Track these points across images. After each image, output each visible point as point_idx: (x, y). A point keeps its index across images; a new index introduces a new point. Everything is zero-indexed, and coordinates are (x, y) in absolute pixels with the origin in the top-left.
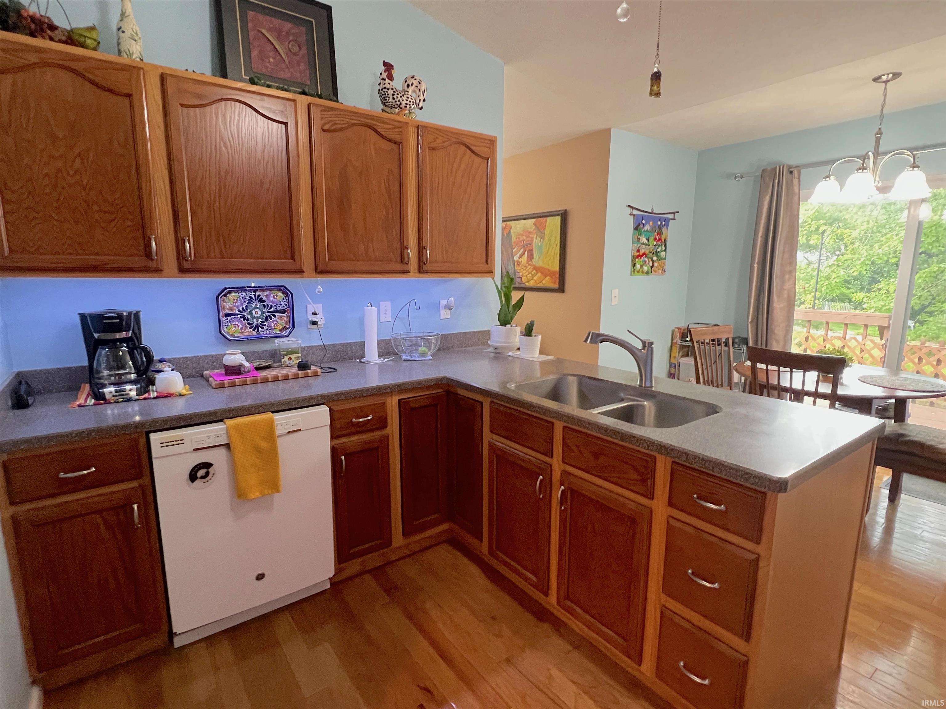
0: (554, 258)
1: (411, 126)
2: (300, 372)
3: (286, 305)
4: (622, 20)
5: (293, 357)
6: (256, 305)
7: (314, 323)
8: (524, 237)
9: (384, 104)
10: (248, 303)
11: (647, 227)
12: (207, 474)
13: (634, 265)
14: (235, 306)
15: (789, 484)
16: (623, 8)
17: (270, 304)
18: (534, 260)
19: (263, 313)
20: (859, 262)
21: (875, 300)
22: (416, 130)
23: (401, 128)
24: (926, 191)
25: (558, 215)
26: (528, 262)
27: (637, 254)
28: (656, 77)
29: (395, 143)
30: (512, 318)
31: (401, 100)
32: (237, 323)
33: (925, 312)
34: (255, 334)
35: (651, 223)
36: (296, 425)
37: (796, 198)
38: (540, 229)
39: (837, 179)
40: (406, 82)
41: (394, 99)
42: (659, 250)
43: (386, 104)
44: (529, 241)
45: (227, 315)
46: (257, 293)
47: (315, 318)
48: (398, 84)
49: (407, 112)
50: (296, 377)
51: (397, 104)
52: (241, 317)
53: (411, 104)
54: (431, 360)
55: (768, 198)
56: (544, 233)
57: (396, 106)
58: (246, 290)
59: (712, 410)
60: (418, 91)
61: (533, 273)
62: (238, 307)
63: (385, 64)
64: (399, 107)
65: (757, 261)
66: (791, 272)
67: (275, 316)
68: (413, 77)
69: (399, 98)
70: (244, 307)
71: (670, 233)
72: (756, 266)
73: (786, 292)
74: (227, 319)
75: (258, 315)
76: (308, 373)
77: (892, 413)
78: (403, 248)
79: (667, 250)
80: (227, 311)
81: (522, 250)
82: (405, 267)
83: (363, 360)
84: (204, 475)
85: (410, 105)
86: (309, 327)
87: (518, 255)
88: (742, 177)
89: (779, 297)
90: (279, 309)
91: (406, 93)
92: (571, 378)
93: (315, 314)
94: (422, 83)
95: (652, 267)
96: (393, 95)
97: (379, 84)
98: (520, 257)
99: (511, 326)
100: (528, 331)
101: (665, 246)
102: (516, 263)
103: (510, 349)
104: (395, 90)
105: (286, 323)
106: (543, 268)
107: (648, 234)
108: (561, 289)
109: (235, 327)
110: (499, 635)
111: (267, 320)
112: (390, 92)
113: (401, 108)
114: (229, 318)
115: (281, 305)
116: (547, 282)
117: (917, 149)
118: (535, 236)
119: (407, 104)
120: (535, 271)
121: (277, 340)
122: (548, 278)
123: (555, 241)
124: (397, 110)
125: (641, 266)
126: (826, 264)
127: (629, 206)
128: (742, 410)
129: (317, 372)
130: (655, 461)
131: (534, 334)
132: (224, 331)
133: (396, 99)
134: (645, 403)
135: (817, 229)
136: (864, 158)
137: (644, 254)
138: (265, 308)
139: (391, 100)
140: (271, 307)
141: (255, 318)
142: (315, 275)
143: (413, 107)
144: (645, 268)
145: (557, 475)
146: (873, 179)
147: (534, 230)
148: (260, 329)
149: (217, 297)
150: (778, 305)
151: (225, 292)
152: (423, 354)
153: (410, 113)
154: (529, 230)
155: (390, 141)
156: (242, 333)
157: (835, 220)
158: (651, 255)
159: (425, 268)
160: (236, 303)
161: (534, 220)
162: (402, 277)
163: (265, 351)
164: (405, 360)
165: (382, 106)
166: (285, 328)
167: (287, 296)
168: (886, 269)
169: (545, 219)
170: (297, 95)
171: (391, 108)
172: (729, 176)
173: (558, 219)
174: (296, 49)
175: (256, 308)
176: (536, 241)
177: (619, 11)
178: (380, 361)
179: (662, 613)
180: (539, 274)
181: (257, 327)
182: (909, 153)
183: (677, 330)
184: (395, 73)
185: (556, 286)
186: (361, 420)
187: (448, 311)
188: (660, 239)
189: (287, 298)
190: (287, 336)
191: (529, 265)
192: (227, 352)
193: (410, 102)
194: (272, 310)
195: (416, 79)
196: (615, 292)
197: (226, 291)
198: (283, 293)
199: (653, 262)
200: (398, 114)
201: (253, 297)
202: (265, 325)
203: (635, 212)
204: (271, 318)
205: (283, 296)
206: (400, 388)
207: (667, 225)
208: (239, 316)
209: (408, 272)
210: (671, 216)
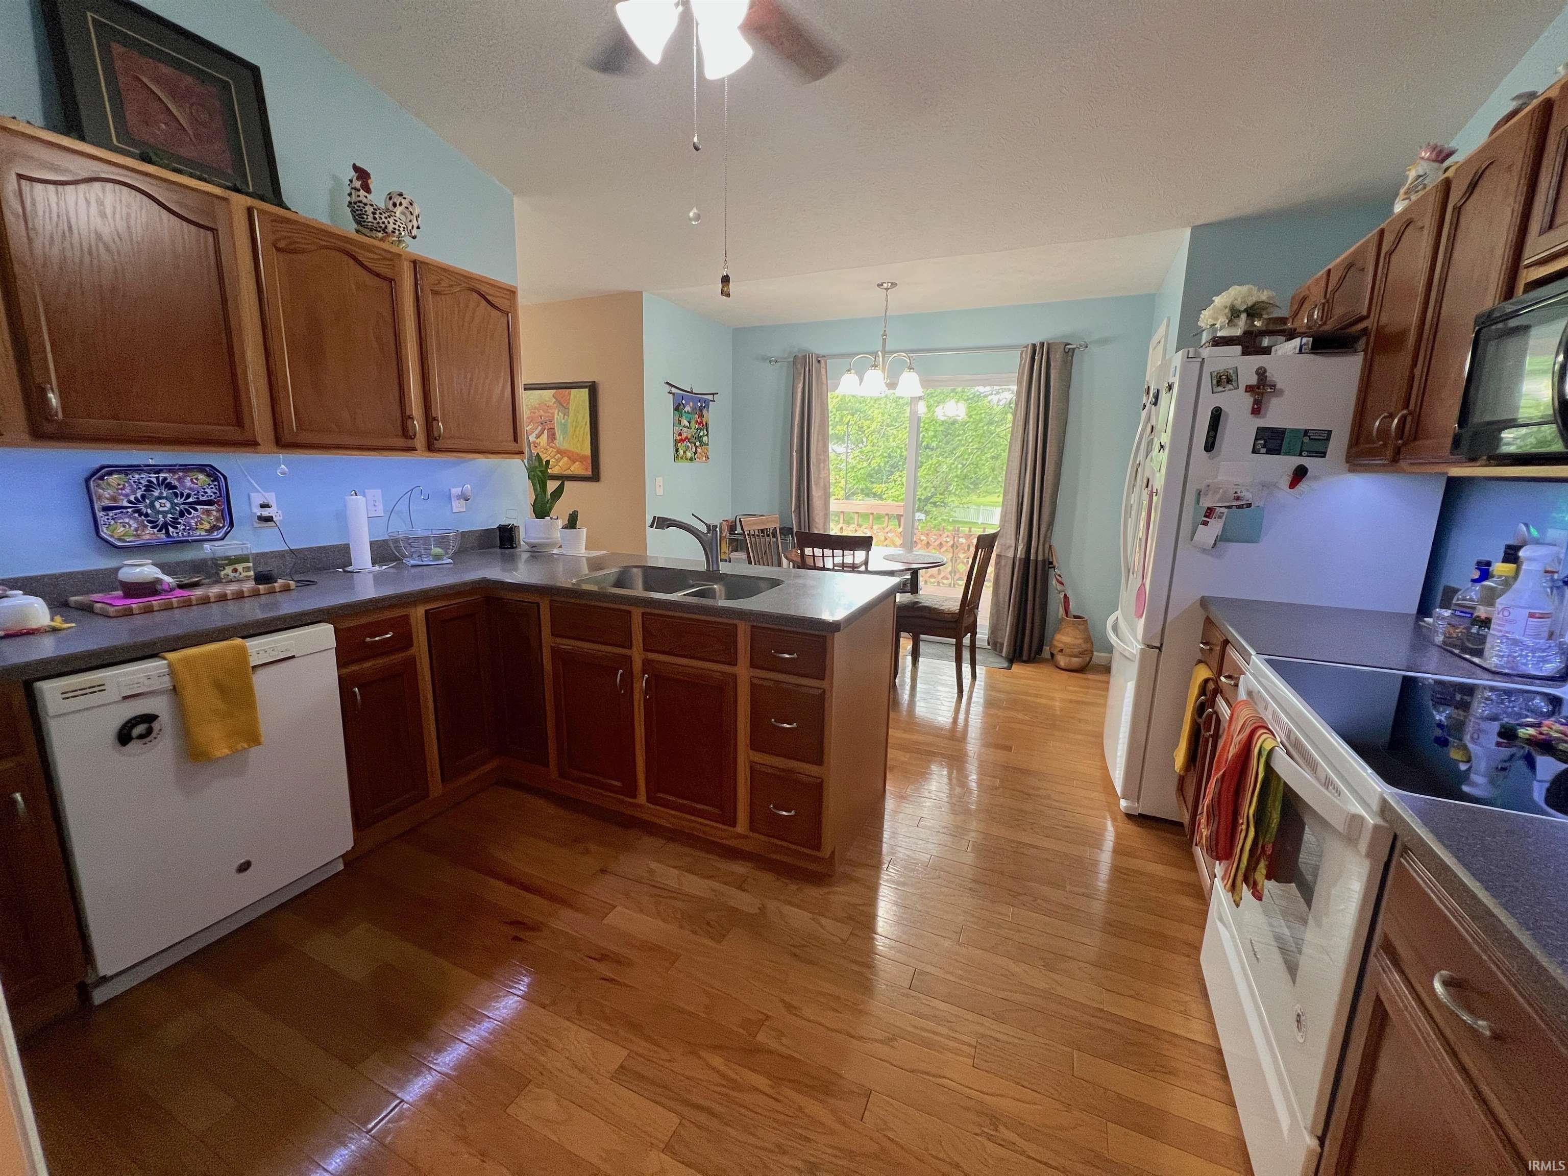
0: (583, 440)
1: (406, 260)
2: (261, 587)
3: (215, 493)
4: (693, 223)
5: (240, 567)
6: (161, 493)
7: (269, 519)
8: (542, 412)
9: (358, 223)
10: (145, 491)
11: (688, 409)
12: (149, 731)
13: (677, 450)
14: (122, 494)
15: (842, 626)
16: (694, 213)
17: (186, 492)
18: (556, 442)
19: (174, 505)
20: (879, 454)
21: (893, 490)
22: (412, 265)
23: (392, 260)
24: (918, 391)
25: (585, 387)
26: (548, 444)
27: (678, 438)
28: (726, 280)
29: (385, 278)
30: (551, 509)
31: (386, 222)
32: (127, 520)
33: (931, 503)
34: (163, 536)
35: (691, 404)
36: (287, 650)
37: (825, 387)
38: (563, 406)
39: (856, 373)
40: (390, 198)
41: (375, 219)
42: (701, 434)
43: (363, 224)
44: (549, 416)
45: (106, 509)
46: (162, 475)
47: (266, 513)
48: (377, 198)
49: (395, 239)
50: (256, 594)
51: (381, 227)
52: (135, 512)
53: (402, 229)
54: (451, 563)
55: (800, 385)
56: (568, 408)
57: (379, 229)
58: (142, 470)
59: (774, 583)
60: (409, 215)
61: (556, 457)
62: (127, 495)
63: (356, 168)
64: (384, 230)
65: (795, 449)
66: (824, 461)
67: (196, 510)
68: (401, 195)
69: (384, 220)
70: (139, 495)
71: (711, 416)
72: (795, 454)
73: (822, 480)
74: (108, 515)
75: (166, 509)
76: (274, 587)
77: (909, 588)
78: (406, 418)
79: (709, 435)
80: (107, 503)
81: (540, 428)
82: (410, 443)
83: (349, 569)
84: (144, 732)
85: (399, 230)
86: (256, 525)
87: (534, 435)
88: (776, 362)
89: (816, 485)
90: (201, 498)
91: (393, 214)
92: (635, 570)
93: (264, 506)
94: (415, 205)
95: (695, 453)
96: (374, 213)
97: (350, 195)
98: (538, 437)
99: (551, 518)
100: (572, 523)
101: (707, 431)
102: (532, 445)
103: (552, 545)
104: (375, 207)
105: (217, 519)
106: (570, 451)
107: (690, 415)
108: (595, 476)
109: (124, 526)
110: (587, 852)
111: (182, 514)
112: (369, 210)
113: (386, 233)
114: (111, 513)
115: (206, 493)
116: (577, 469)
117: (913, 351)
118: (557, 411)
119: (395, 229)
120: (559, 455)
121: (207, 546)
122: (577, 463)
123: (583, 418)
124: (380, 235)
125: (685, 452)
126: (852, 456)
127: (667, 383)
128: (801, 581)
129: (289, 585)
130: (736, 628)
131: (578, 526)
132: (105, 533)
133: (378, 220)
134: (715, 586)
135: (841, 419)
136: (875, 354)
137: (686, 438)
138: (177, 497)
139: (370, 219)
140: (188, 496)
141: (159, 512)
142: (275, 450)
143: (403, 233)
144: (689, 454)
145: (637, 665)
146: (883, 375)
147: (554, 403)
148: (171, 529)
149: (87, 481)
150: (816, 493)
151: (100, 473)
152: (438, 557)
153: (400, 241)
154: (548, 403)
155: (378, 275)
156: (138, 536)
157: (857, 411)
158: (693, 440)
159: (438, 445)
160: (122, 489)
161: (553, 391)
162: (404, 456)
163: (182, 562)
164: (413, 566)
165: (355, 226)
166: (214, 528)
167: (216, 479)
168: (901, 463)
169: (568, 391)
170: (228, 191)
171: (371, 230)
172: (764, 359)
173: (585, 393)
174: (204, 116)
175: (160, 498)
176: (558, 417)
177: (691, 214)
178: (377, 568)
179: (751, 767)
180: (566, 459)
181: (165, 526)
182: (904, 355)
183: (724, 523)
184: (373, 183)
185: (589, 473)
186: (377, 639)
187: (463, 502)
188: (701, 422)
189: (216, 483)
190: (222, 539)
191: (551, 447)
192: (125, 562)
193: (399, 226)
194: (190, 500)
195: (405, 198)
196: (659, 480)
197: (103, 471)
198: (208, 475)
199: (696, 447)
200: (382, 240)
201: (155, 481)
202: (179, 523)
203: (674, 390)
204: (190, 513)
205: (208, 480)
206: (424, 596)
207: (707, 407)
208: (130, 510)
209: (414, 449)
210: (710, 397)
